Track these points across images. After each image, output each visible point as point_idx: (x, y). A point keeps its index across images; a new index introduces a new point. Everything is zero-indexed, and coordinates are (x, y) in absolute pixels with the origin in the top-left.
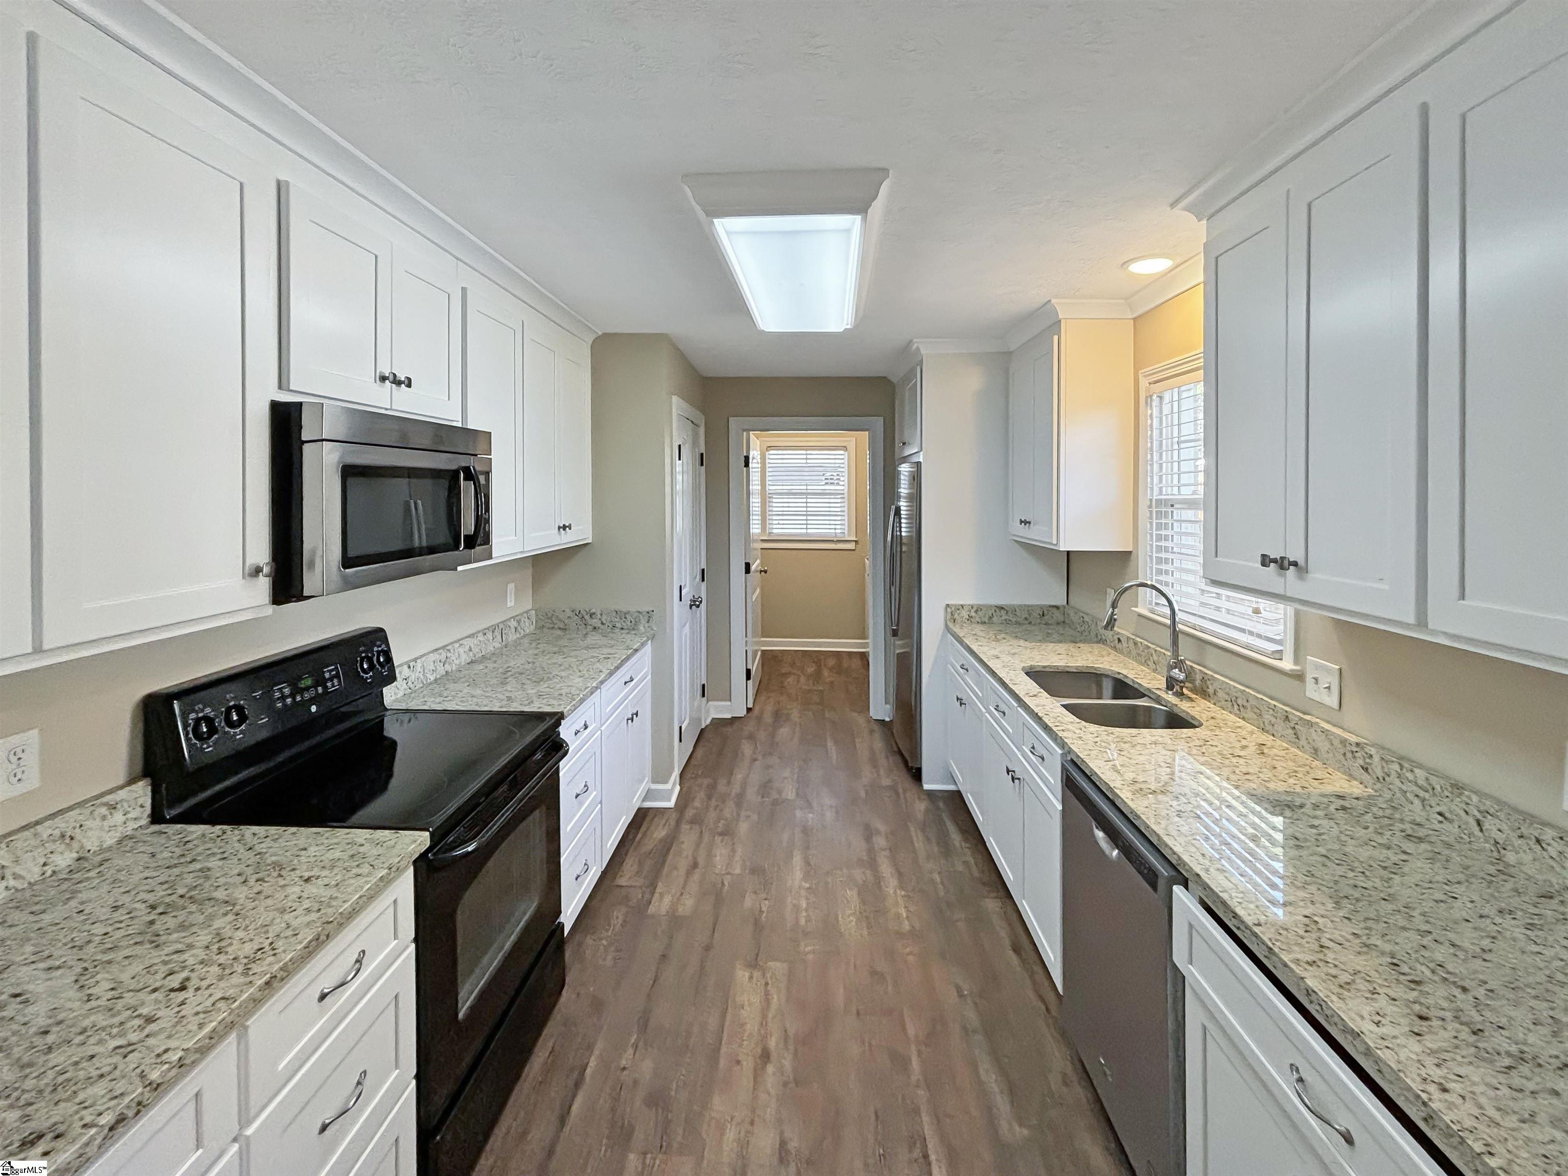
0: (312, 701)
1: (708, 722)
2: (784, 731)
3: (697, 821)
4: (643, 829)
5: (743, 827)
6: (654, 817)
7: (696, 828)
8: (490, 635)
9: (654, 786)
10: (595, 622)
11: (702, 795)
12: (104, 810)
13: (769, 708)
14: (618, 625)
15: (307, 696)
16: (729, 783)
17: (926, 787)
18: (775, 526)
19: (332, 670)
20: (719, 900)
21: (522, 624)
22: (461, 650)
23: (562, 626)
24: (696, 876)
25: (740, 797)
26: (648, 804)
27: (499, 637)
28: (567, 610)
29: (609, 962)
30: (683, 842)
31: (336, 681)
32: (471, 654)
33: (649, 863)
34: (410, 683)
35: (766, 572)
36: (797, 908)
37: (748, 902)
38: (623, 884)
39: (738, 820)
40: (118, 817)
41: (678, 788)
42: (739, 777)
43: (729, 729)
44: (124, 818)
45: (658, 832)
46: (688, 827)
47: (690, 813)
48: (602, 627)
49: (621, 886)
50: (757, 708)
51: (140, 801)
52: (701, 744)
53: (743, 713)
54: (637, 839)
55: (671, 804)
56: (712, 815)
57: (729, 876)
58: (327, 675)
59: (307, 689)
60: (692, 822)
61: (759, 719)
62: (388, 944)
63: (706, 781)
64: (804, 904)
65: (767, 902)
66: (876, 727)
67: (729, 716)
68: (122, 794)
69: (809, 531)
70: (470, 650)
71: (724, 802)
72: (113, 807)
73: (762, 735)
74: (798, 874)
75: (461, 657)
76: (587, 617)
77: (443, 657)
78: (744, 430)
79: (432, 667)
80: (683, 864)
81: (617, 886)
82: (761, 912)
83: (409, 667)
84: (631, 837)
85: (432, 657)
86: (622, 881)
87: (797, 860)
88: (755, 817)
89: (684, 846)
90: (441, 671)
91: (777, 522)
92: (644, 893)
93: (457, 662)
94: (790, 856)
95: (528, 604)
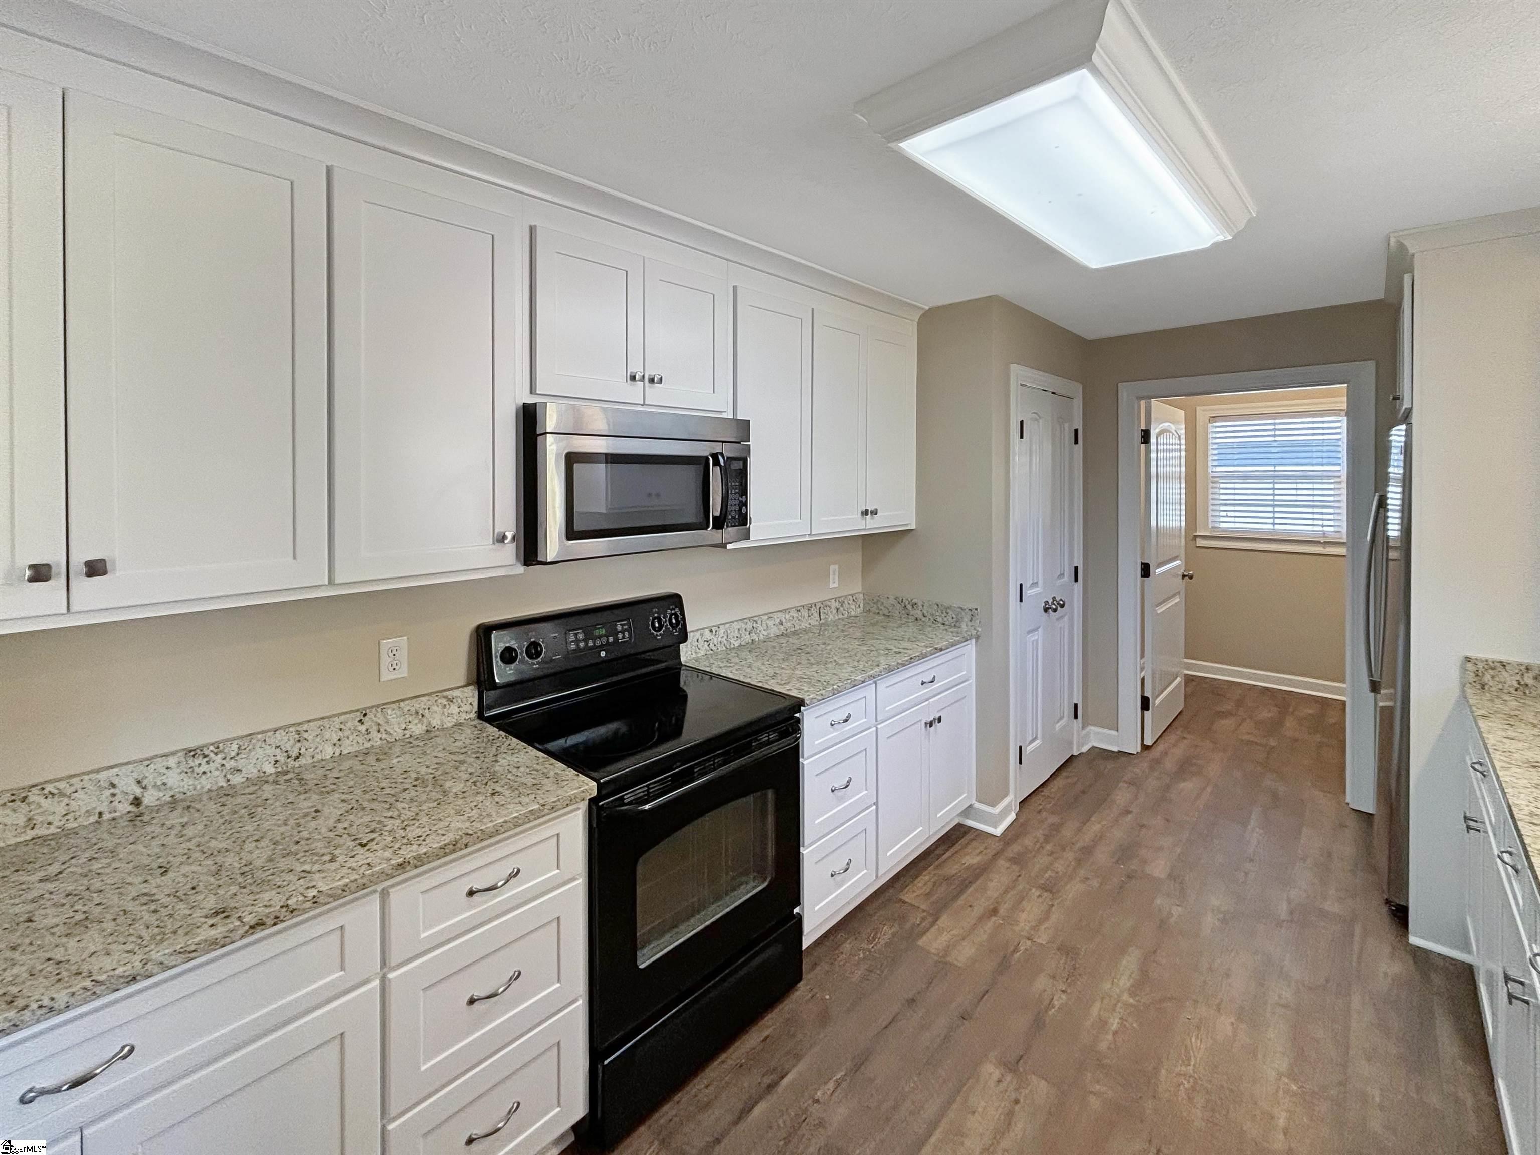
0: (601, 647)
1: (1085, 749)
2: (1188, 786)
3: (1018, 860)
4: (957, 847)
5: (1073, 890)
6: (972, 840)
7: (1015, 868)
8: (805, 613)
9: (977, 805)
10: (918, 613)
11: (1039, 833)
12: (444, 701)
13: (1178, 752)
14: (939, 619)
15: (598, 643)
16: (1079, 830)
17: (1413, 940)
18: (1222, 519)
19: (624, 625)
20: (1003, 966)
21: (846, 605)
22: (770, 623)
23: (886, 612)
24: (990, 925)
25: (1088, 851)
26: (970, 823)
27: (816, 615)
28: (892, 597)
29: (855, 978)
30: (991, 881)
31: (627, 634)
32: (782, 627)
33: (942, 891)
34: (711, 645)
35: (1191, 577)
36: (1103, 1023)
37: (1042, 983)
38: (907, 900)
39: (1071, 878)
40: (454, 709)
41: (1012, 816)
42: (1094, 827)
43: (1110, 765)
44: (458, 710)
45: (971, 858)
46: (1007, 865)
47: (1016, 848)
48: (924, 619)
49: (904, 902)
50: (1160, 748)
51: (470, 700)
52: (1064, 773)
53: (1134, 748)
54: (945, 857)
55: (998, 831)
56: (1042, 860)
57: (1029, 943)
58: (619, 628)
59: (600, 637)
60: (1014, 860)
61: (1157, 762)
62: (550, 871)
63: (1054, 819)
64: (1115, 1023)
65: (1064, 996)
66: (1352, 823)
67: (1115, 749)
68: (456, 693)
69: (1277, 527)
70: (781, 623)
71: (1063, 849)
72: (451, 700)
73: (1152, 783)
74: (1125, 982)
75: (769, 629)
76: (909, 607)
77: (749, 626)
78: (1140, 398)
79: (736, 634)
80: (981, 906)
81: (901, 900)
82: (1050, 1005)
83: (711, 631)
84: (937, 852)
85: (736, 626)
86: (909, 896)
87: (1130, 963)
88: (1095, 883)
89: (991, 885)
90: (747, 638)
91: (1224, 514)
92: (923, 919)
93: (765, 633)
94: (1122, 950)
95: (857, 587)
